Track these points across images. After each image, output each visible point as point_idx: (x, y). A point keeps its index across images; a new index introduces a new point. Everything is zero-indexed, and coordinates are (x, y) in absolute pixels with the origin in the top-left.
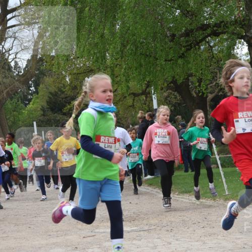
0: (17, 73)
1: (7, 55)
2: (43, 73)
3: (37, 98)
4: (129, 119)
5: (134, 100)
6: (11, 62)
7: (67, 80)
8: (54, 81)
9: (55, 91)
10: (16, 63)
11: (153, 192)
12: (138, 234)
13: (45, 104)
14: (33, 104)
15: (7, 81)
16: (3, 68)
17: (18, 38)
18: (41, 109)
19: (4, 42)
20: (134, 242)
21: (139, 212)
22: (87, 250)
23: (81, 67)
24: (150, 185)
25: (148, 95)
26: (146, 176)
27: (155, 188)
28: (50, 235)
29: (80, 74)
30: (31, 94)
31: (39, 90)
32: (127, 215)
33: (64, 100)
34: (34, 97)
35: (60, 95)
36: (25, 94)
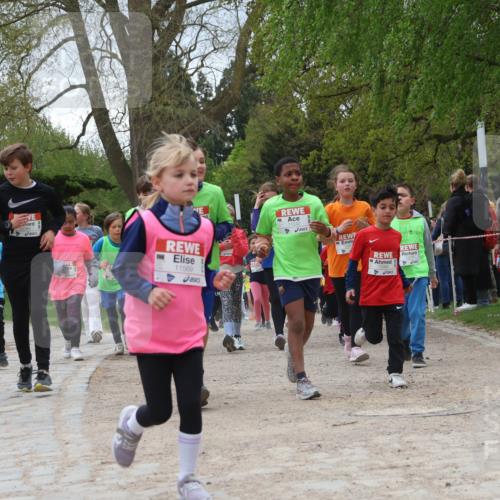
0: (203, 96)
1: (185, 61)
2: (254, 97)
3: (243, 146)
4: (426, 189)
5: (436, 150)
6: (192, 75)
7: (303, 109)
8: (275, 112)
9: (279, 133)
10: (202, 78)
11: (474, 338)
12: (443, 420)
13: (257, 159)
14: (234, 159)
15: (184, 112)
16: (176, 87)
17: (208, 26)
18: (250, 169)
19: (179, 35)
20: (437, 436)
21: (446, 377)
22: (341, 450)
23: (331, 84)
24: (468, 322)
25: (468, 141)
26: (459, 305)
27: (478, 329)
28: (266, 420)
29: (329, 97)
30: (231, 140)
31: (246, 131)
32: (420, 383)
33: (296, 150)
34: (237, 144)
35: (289, 140)
36: (219, 138)
